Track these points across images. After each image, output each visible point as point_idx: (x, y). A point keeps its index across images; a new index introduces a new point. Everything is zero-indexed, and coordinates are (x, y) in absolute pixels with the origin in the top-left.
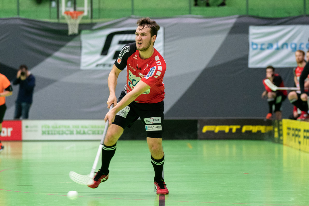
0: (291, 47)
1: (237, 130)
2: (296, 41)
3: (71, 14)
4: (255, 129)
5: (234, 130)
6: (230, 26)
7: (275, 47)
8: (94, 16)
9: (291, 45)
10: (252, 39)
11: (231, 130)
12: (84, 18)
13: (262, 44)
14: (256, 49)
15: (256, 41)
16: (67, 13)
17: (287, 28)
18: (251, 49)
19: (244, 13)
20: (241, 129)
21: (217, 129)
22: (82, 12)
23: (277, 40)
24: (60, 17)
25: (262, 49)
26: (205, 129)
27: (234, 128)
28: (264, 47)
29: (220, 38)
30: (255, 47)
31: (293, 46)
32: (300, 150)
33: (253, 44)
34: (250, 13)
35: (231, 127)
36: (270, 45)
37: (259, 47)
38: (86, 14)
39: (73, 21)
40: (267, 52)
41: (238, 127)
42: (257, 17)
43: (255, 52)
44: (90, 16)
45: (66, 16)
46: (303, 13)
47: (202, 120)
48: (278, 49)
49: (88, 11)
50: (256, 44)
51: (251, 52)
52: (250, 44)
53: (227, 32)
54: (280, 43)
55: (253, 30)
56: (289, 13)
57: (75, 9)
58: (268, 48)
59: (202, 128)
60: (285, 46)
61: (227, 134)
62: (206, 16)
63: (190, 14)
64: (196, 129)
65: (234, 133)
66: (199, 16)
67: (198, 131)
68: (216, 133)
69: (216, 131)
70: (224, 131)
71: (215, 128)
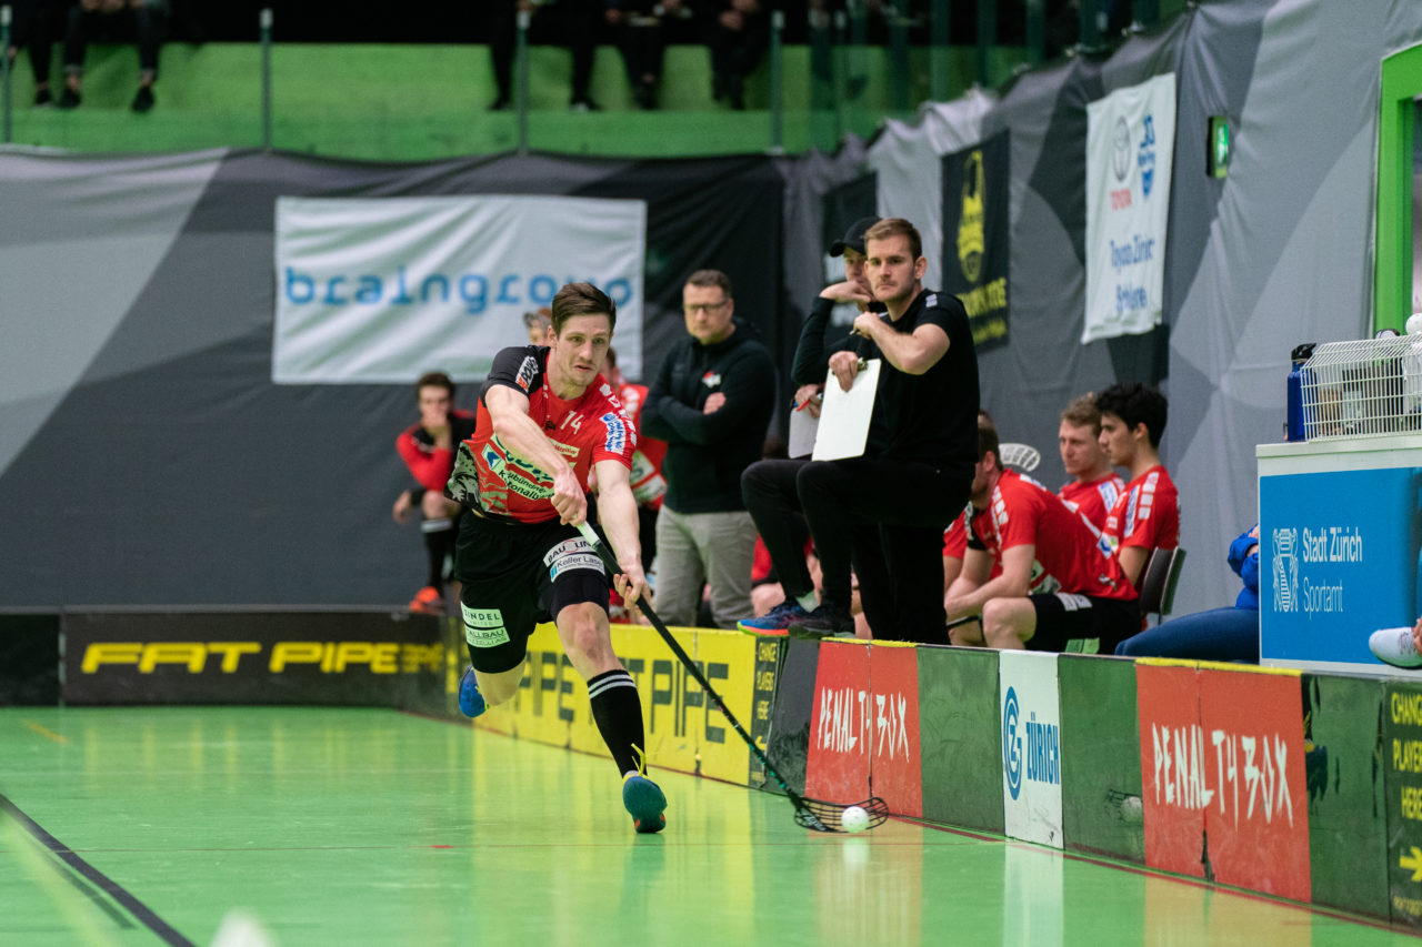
0: (464, 295)
2: (484, 266)
4: (334, 657)
5: (230, 664)
6: (194, 195)
7: (391, 290)
9: (464, 281)
10: (287, 256)
11: (214, 661)
13: (335, 281)
14: (308, 299)
15: (304, 264)
17: (448, 209)
18: (283, 301)
19: (254, 138)
21: (151, 657)
23: (400, 262)
25: (334, 302)
26: (94, 657)
27: (232, 654)
28: (340, 290)
29: (154, 247)
30: (300, 290)
31: (473, 288)
32: (568, 747)
33: (292, 278)
34: (281, 140)
35: (216, 648)
36: (370, 285)
37: (321, 290)
40: (357, 315)
41: (253, 648)
42: (309, 158)
43: (304, 312)
46: (513, 144)
47: (76, 618)
48: (404, 300)
50: (308, 281)
51: (287, 316)
52: (282, 278)
53: (180, 220)
54: (415, 275)
55: (292, 216)
56: (449, 140)
58: (360, 296)
59: (78, 654)
60: (436, 288)
61: (196, 676)
62: (75, 151)
63: (8, 139)
64: (54, 660)
65: (230, 675)
66: (43, 150)
67: (62, 668)
68: (146, 677)
69: (147, 666)
70: (184, 666)
71: (140, 655)
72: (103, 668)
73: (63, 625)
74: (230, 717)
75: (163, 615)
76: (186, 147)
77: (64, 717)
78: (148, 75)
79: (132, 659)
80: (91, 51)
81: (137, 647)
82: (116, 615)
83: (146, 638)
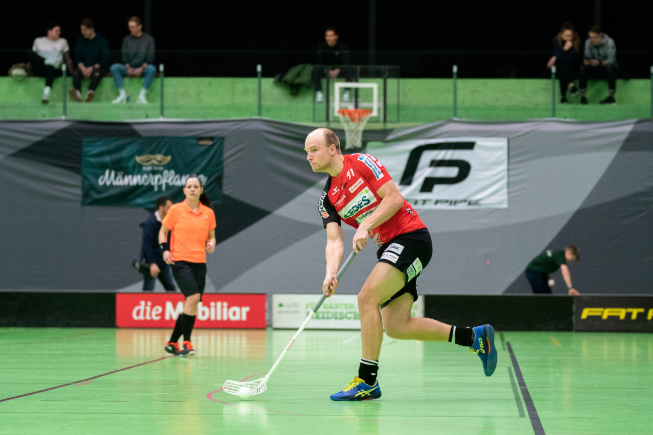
1: (639, 314)
3: (350, 114)
5: (634, 317)
6: (623, 137)
8: (388, 118)
11: (629, 315)
12: (372, 121)
16: (343, 111)
19: (646, 115)
20: (646, 313)
21: (606, 313)
22: (370, 110)
24: (331, 118)
26: (586, 313)
27: (635, 312)
29: (609, 156)
35: (629, 310)
38: (375, 113)
39: (352, 126)
41: (642, 310)
44: (382, 118)
45: (341, 116)
49: (379, 109)
57: (356, 106)
59: (580, 312)
61: (622, 321)
62: (580, 120)
63: (554, 116)
64: (571, 314)
65: (634, 321)
66: (568, 120)
67: (574, 317)
68: (604, 321)
69: (605, 317)
70: (618, 317)
71: (603, 312)
72: (589, 317)
73: (575, 301)
74: (635, 337)
75: (610, 297)
76: (621, 119)
77: (574, 336)
78: (612, 91)
79: (599, 314)
80: (589, 83)
81: (601, 310)
82: (593, 297)
83: (605, 306)
